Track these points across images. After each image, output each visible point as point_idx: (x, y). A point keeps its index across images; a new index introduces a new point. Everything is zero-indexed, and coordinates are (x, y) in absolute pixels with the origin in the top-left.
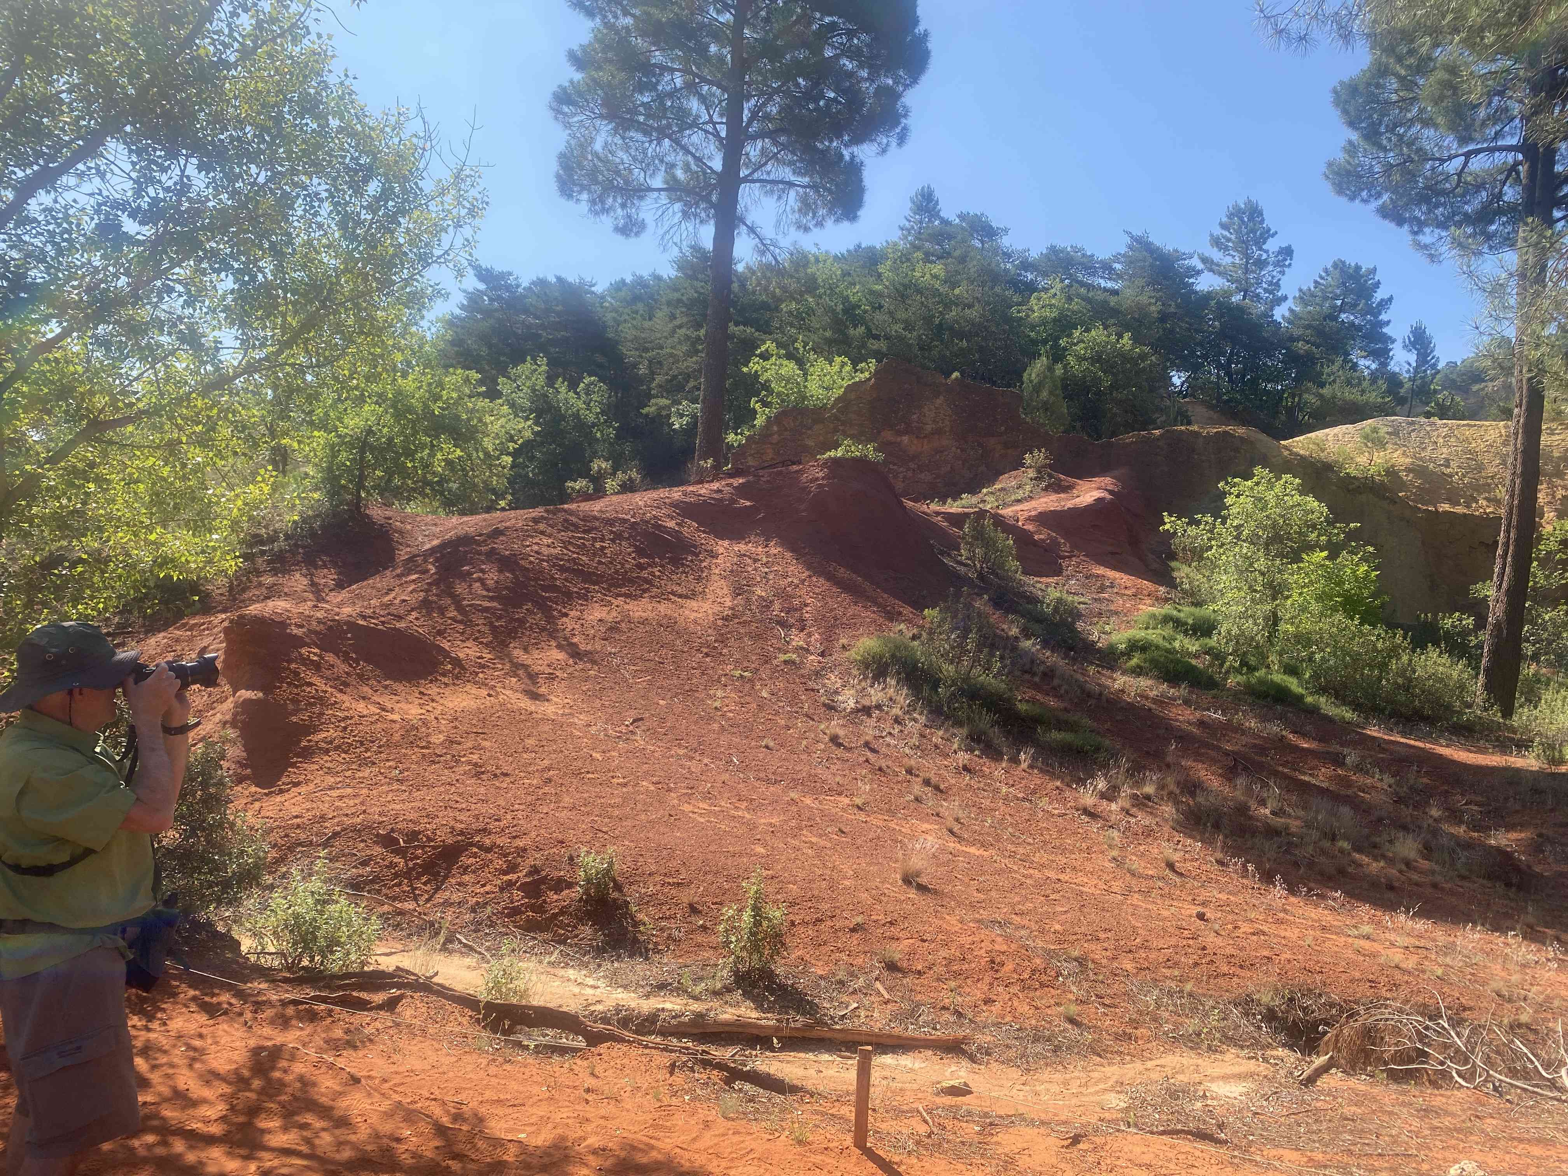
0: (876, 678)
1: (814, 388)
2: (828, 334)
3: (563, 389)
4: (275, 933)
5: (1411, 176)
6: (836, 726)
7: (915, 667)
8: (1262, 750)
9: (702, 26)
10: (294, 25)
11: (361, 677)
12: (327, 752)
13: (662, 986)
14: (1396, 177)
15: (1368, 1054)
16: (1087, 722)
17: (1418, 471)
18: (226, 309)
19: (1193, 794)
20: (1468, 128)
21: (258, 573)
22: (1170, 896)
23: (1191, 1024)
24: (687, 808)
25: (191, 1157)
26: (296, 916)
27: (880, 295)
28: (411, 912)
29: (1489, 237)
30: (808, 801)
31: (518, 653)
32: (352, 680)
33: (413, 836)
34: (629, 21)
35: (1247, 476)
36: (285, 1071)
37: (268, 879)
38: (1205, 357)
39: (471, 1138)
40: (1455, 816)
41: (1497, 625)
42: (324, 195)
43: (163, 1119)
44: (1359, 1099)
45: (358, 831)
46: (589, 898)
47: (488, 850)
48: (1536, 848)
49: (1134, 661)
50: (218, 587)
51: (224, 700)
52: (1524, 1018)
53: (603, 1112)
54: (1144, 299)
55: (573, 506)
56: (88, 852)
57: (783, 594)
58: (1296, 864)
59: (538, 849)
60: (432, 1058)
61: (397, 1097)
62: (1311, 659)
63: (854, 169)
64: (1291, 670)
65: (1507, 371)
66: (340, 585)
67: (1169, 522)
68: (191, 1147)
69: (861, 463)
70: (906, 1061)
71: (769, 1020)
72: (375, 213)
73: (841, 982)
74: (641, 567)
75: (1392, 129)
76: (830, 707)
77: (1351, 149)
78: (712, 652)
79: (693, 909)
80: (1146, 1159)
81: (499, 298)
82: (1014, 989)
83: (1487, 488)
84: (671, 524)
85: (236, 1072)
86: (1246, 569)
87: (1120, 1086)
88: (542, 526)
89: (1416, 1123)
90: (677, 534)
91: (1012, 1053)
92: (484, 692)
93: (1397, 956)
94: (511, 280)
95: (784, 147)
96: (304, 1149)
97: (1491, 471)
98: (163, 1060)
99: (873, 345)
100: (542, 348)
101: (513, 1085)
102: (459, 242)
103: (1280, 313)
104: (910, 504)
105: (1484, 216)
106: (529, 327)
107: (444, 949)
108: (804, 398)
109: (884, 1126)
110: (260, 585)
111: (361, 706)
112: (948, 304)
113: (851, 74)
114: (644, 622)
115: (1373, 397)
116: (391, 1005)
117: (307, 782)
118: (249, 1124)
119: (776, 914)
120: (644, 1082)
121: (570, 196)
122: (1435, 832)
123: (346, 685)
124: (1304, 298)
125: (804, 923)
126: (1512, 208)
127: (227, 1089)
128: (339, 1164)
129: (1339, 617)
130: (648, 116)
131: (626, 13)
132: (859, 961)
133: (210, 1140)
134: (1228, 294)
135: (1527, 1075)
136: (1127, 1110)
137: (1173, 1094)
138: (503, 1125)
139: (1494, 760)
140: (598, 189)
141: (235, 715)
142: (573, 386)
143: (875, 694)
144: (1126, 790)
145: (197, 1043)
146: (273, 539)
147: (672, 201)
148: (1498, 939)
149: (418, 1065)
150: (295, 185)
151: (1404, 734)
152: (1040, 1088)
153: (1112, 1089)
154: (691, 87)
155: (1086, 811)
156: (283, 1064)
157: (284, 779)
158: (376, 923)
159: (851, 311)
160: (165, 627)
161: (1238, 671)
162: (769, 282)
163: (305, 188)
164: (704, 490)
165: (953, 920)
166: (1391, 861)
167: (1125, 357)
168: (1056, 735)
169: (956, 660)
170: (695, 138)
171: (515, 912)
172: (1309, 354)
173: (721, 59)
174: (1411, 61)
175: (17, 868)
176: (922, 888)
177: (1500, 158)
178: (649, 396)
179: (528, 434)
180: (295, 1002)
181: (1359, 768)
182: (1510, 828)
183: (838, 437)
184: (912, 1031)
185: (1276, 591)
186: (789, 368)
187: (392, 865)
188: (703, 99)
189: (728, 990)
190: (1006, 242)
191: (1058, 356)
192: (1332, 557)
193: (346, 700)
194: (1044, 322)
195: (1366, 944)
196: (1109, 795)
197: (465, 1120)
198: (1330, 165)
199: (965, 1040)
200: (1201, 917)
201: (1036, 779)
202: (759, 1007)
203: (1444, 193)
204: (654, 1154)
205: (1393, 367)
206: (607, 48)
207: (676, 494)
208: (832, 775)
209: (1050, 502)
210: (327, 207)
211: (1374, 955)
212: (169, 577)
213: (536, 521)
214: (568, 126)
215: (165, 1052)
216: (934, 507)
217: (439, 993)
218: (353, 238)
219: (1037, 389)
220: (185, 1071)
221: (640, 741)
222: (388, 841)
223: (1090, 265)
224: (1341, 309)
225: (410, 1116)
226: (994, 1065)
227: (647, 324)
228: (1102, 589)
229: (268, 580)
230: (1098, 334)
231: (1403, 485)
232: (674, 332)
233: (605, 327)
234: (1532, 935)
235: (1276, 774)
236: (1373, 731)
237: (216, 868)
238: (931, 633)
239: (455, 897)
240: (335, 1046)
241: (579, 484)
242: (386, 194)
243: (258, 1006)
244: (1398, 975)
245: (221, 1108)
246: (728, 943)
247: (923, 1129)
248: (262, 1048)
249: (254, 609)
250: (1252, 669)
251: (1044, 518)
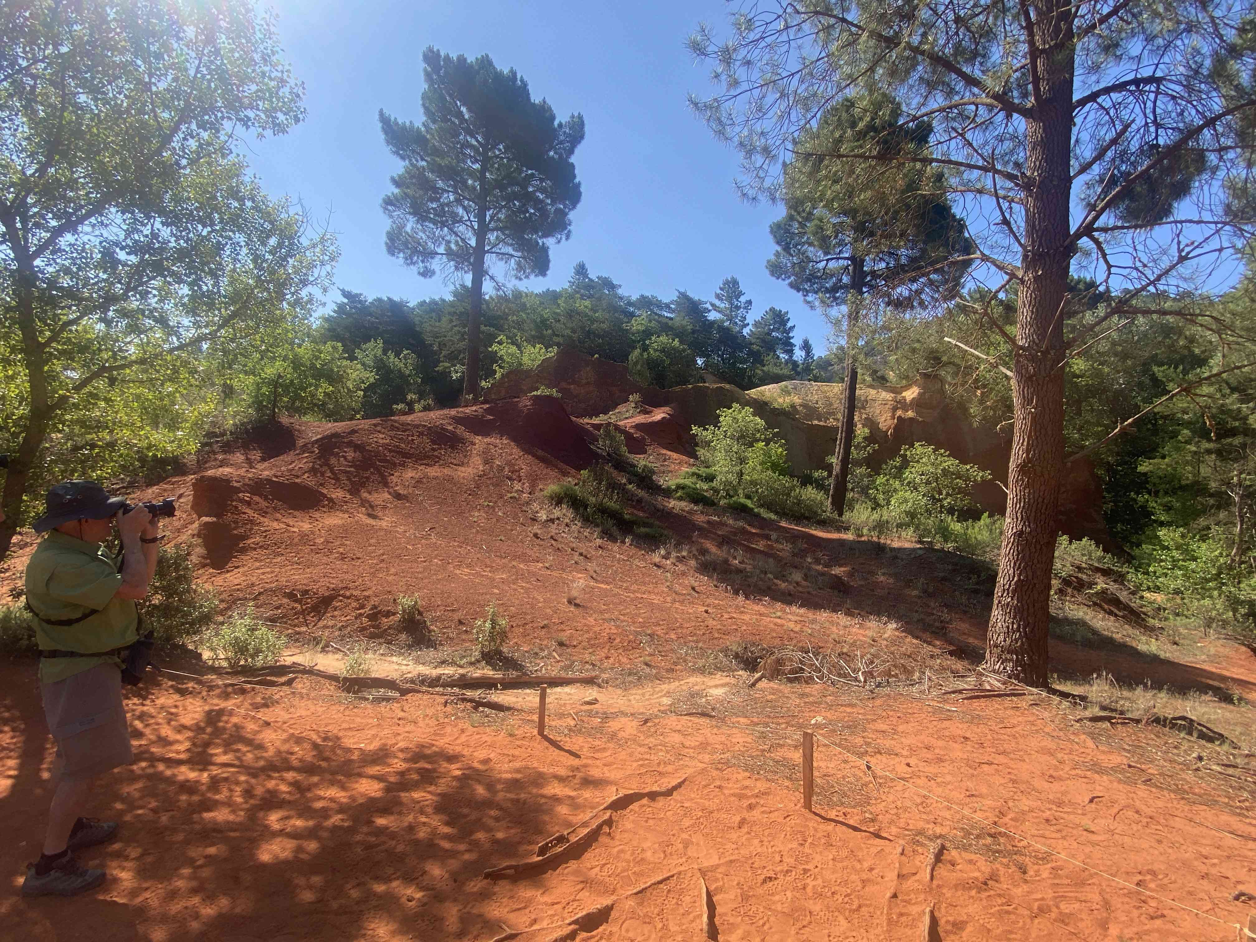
0: (557, 505)
1: (525, 360)
2: (533, 333)
3: (392, 357)
4: (224, 648)
5: (803, 269)
6: (536, 529)
7: (576, 499)
8: (735, 534)
9: (463, 170)
10: (222, 148)
11: (275, 508)
12: (255, 549)
13: (443, 662)
14: (797, 269)
15: (778, 671)
16: (657, 523)
17: (804, 406)
18: (183, 305)
19: (704, 555)
20: (828, 248)
21: (215, 453)
22: (693, 603)
23: (701, 663)
24: (458, 572)
25: (168, 773)
26: (236, 638)
27: (558, 314)
28: (304, 633)
29: (836, 299)
30: (522, 566)
31: (365, 495)
32: (269, 510)
33: (306, 592)
34: (424, 163)
35: (730, 408)
36: (226, 722)
37: (221, 619)
38: (712, 351)
39: (333, 749)
40: (817, 561)
41: (837, 476)
42: (243, 244)
43: (152, 753)
44: (774, 692)
45: (273, 591)
46: (403, 620)
47: (348, 598)
48: (851, 575)
49: (679, 494)
50: (191, 460)
51: (192, 523)
52: (845, 650)
53: (407, 729)
54: (684, 323)
55: (396, 418)
56: (94, 612)
57: (509, 463)
58: (749, 586)
59: (376, 596)
60: (313, 708)
61: (291, 731)
62: (757, 491)
63: (545, 250)
64: (748, 497)
65: (841, 360)
66: (263, 460)
67: (695, 430)
68: (168, 767)
69: (549, 397)
70: (567, 689)
71: (499, 675)
72: (274, 255)
73: (536, 654)
74: (434, 450)
75: (795, 246)
76: (534, 520)
77: (777, 254)
78: (473, 494)
79: (460, 622)
80: (678, 728)
81: (355, 307)
82: (620, 651)
83: (833, 414)
84: (450, 428)
85: (197, 724)
86: (728, 451)
87: (668, 694)
88: (379, 428)
89: (798, 701)
90: (453, 433)
91: (618, 682)
92: (346, 516)
93: (791, 625)
94: (362, 298)
95: (508, 236)
96: (236, 762)
97: (835, 406)
98: (152, 721)
99: (556, 339)
100: (381, 335)
101: (358, 720)
102: (323, 273)
103: (746, 331)
104: (574, 419)
105: (834, 290)
106: (373, 323)
107: (323, 650)
108: (521, 365)
109: (554, 723)
110: (216, 459)
111: (275, 525)
112: (593, 321)
113: (542, 201)
114: (436, 478)
115: (786, 372)
116: (289, 683)
117: (243, 566)
118: (204, 752)
119: (503, 622)
120: (430, 712)
121: (393, 255)
122: (809, 569)
123: (266, 513)
124: (757, 324)
125: (518, 626)
126: (845, 287)
127: (190, 734)
128: (257, 769)
129: (769, 472)
130: (435, 215)
131: (422, 159)
132: (545, 642)
133: (180, 762)
134: (723, 321)
135: (845, 676)
136: (671, 705)
137: (692, 696)
138: (352, 741)
139: (835, 536)
140: (409, 252)
141: (200, 531)
142: (397, 355)
143: (557, 513)
144: (674, 554)
145: (173, 710)
146: (223, 434)
147: (449, 261)
148: (834, 615)
149: (304, 713)
150: (226, 237)
151: (796, 525)
152: (632, 698)
153: (664, 696)
154: (458, 201)
155: (655, 565)
156: (225, 718)
157: (230, 565)
158: (284, 639)
159: (544, 321)
160: (157, 484)
161: (725, 498)
162: (501, 304)
163: (231, 239)
164: (468, 410)
165: (591, 620)
166: (790, 583)
167: (674, 349)
168: (643, 530)
169: (596, 495)
170: (461, 228)
171: (363, 629)
172: (758, 351)
173: (474, 188)
174: (804, 215)
175: (49, 622)
176: (577, 605)
177: (841, 262)
178: (439, 362)
179: (372, 380)
180: (232, 685)
181: (777, 541)
182: (841, 566)
183: (538, 385)
184: (570, 675)
185: (742, 461)
186: (513, 349)
187: (293, 608)
188: (465, 208)
189: (478, 661)
190: (620, 292)
191: (645, 348)
192: (766, 445)
193: (266, 521)
194: (638, 332)
195: (779, 621)
196: (666, 557)
197: (330, 740)
198: (768, 261)
199: (596, 677)
200: (706, 612)
201: (633, 550)
202: (494, 669)
203: (817, 277)
204: (434, 748)
205: (795, 358)
206: (412, 177)
207: (453, 412)
208: (534, 553)
209: (641, 419)
210: (245, 250)
211: (782, 626)
212: (155, 456)
213: (375, 425)
214: (391, 217)
215: (153, 717)
216: (587, 420)
217: (317, 675)
218: (261, 269)
219: (636, 363)
220: (165, 726)
221: (433, 538)
222: (291, 596)
223: (660, 305)
224: (773, 331)
225: (299, 740)
226: (610, 688)
227: (437, 324)
228: (665, 460)
229: (220, 457)
230: (663, 339)
231: (797, 412)
232: (452, 329)
233: (415, 325)
234: (849, 613)
235: (740, 544)
236: (783, 524)
237: (186, 615)
238: (584, 482)
239: (330, 623)
240: (256, 707)
241: (400, 406)
242: (280, 245)
243: (211, 688)
244: (792, 634)
245: (187, 745)
246: (478, 638)
247: (572, 723)
248: (212, 711)
249: (210, 473)
250: (731, 497)
251: (639, 427)
